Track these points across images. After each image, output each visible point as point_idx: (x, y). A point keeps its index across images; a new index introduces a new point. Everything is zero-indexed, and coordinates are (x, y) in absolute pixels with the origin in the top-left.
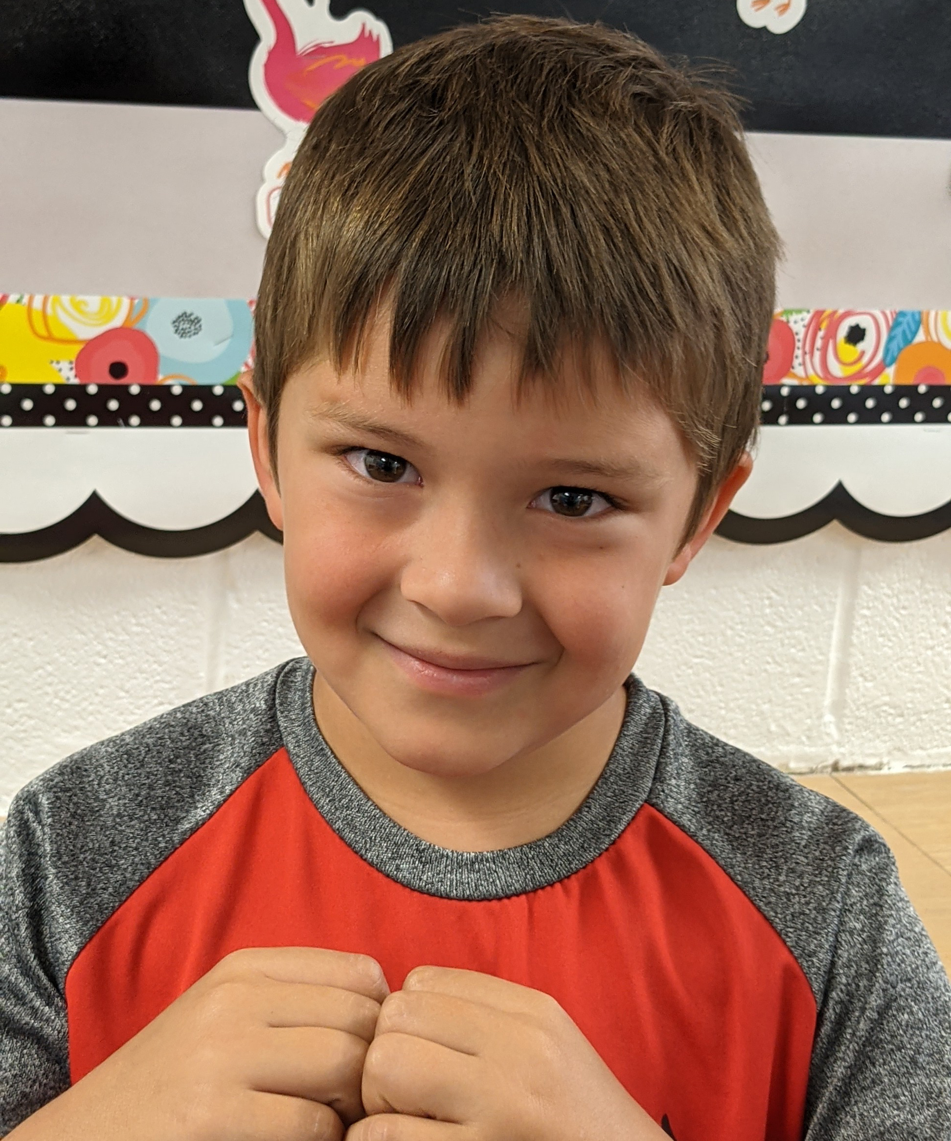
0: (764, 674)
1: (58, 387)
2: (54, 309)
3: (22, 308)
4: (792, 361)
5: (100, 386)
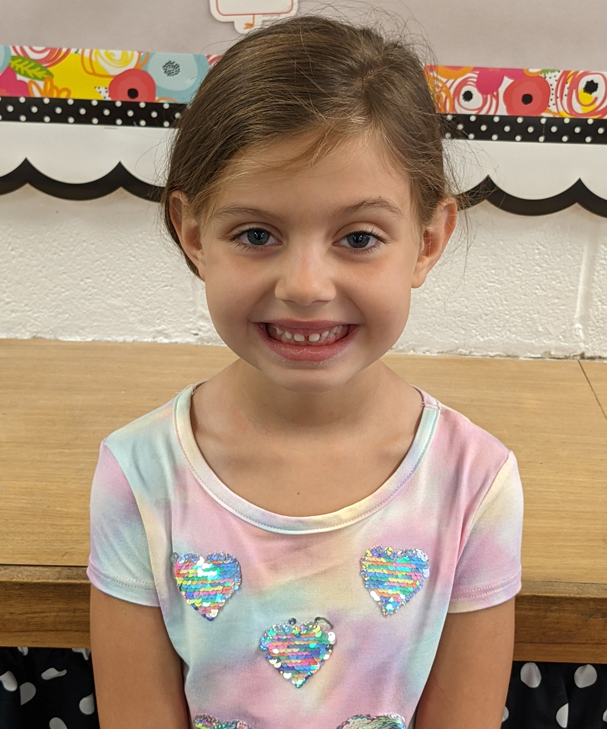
0: (535, 296)
1: (99, 102)
2: (96, 57)
3: (78, 56)
4: (548, 102)
5: (123, 102)
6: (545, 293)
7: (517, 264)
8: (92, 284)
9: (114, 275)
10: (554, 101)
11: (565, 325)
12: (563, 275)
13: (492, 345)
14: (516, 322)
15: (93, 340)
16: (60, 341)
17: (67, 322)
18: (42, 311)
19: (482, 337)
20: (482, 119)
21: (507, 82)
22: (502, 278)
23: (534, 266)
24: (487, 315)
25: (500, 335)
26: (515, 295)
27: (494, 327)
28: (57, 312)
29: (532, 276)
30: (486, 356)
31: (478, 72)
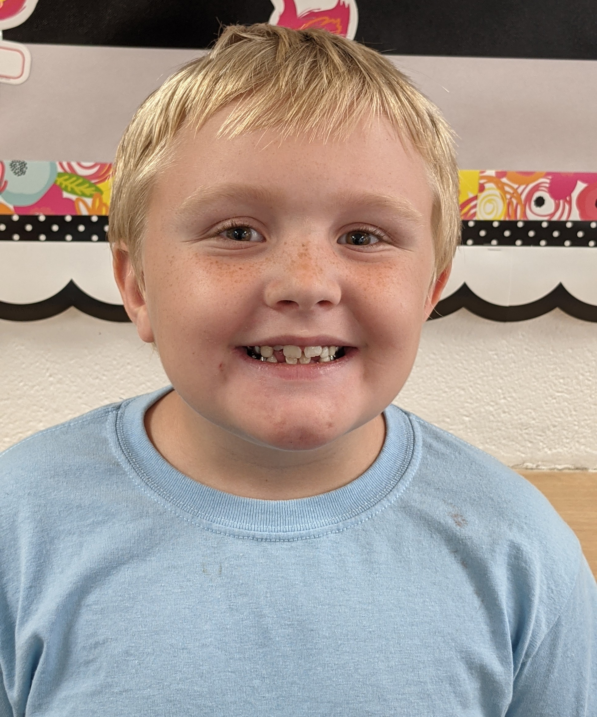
13: (560, 458)
14: (585, 433)
20: (554, 225)
21: (581, 186)
22: (571, 387)
25: (569, 447)
27: (562, 439)
30: (554, 469)
31: (550, 177)
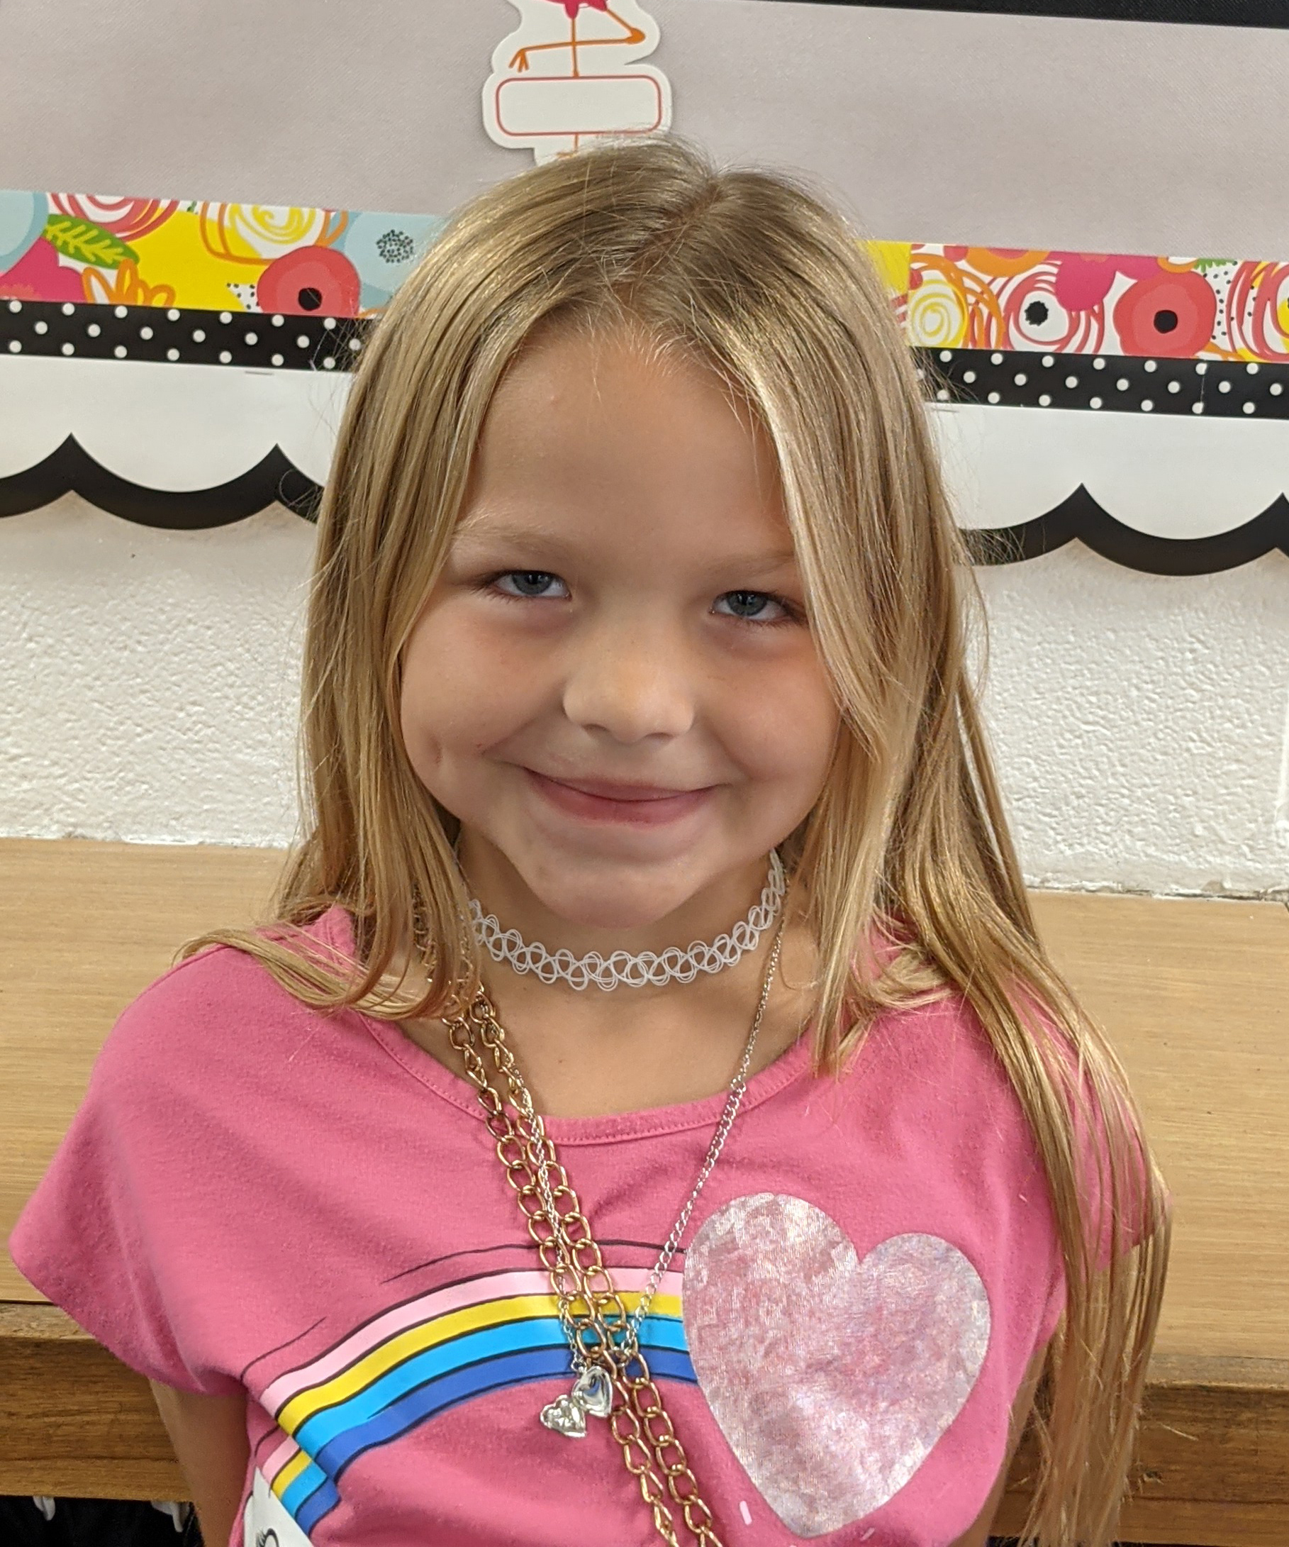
1: (236, 315)
2: (232, 220)
3: (194, 219)
4: (1212, 330)
5: (286, 317)
6: (1209, 749)
7: (1147, 683)
8: (204, 717)
9: (253, 698)
10: (1224, 327)
11: (1256, 821)
12: (1248, 711)
13: (1092, 865)
14: (1145, 813)
15: (201, 843)
16: (127, 844)
17: (144, 803)
18: (89, 776)
19: (1070, 846)
20: (1067, 363)
21: (1122, 283)
22: (1114, 713)
23: (1183, 689)
24: (1079, 796)
25: (1111, 843)
26: (1142, 751)
27: (1097, 824)
28: (122, 779)
29: (1181, 710)
30: (1078, 889)
31: (1059, 263)
